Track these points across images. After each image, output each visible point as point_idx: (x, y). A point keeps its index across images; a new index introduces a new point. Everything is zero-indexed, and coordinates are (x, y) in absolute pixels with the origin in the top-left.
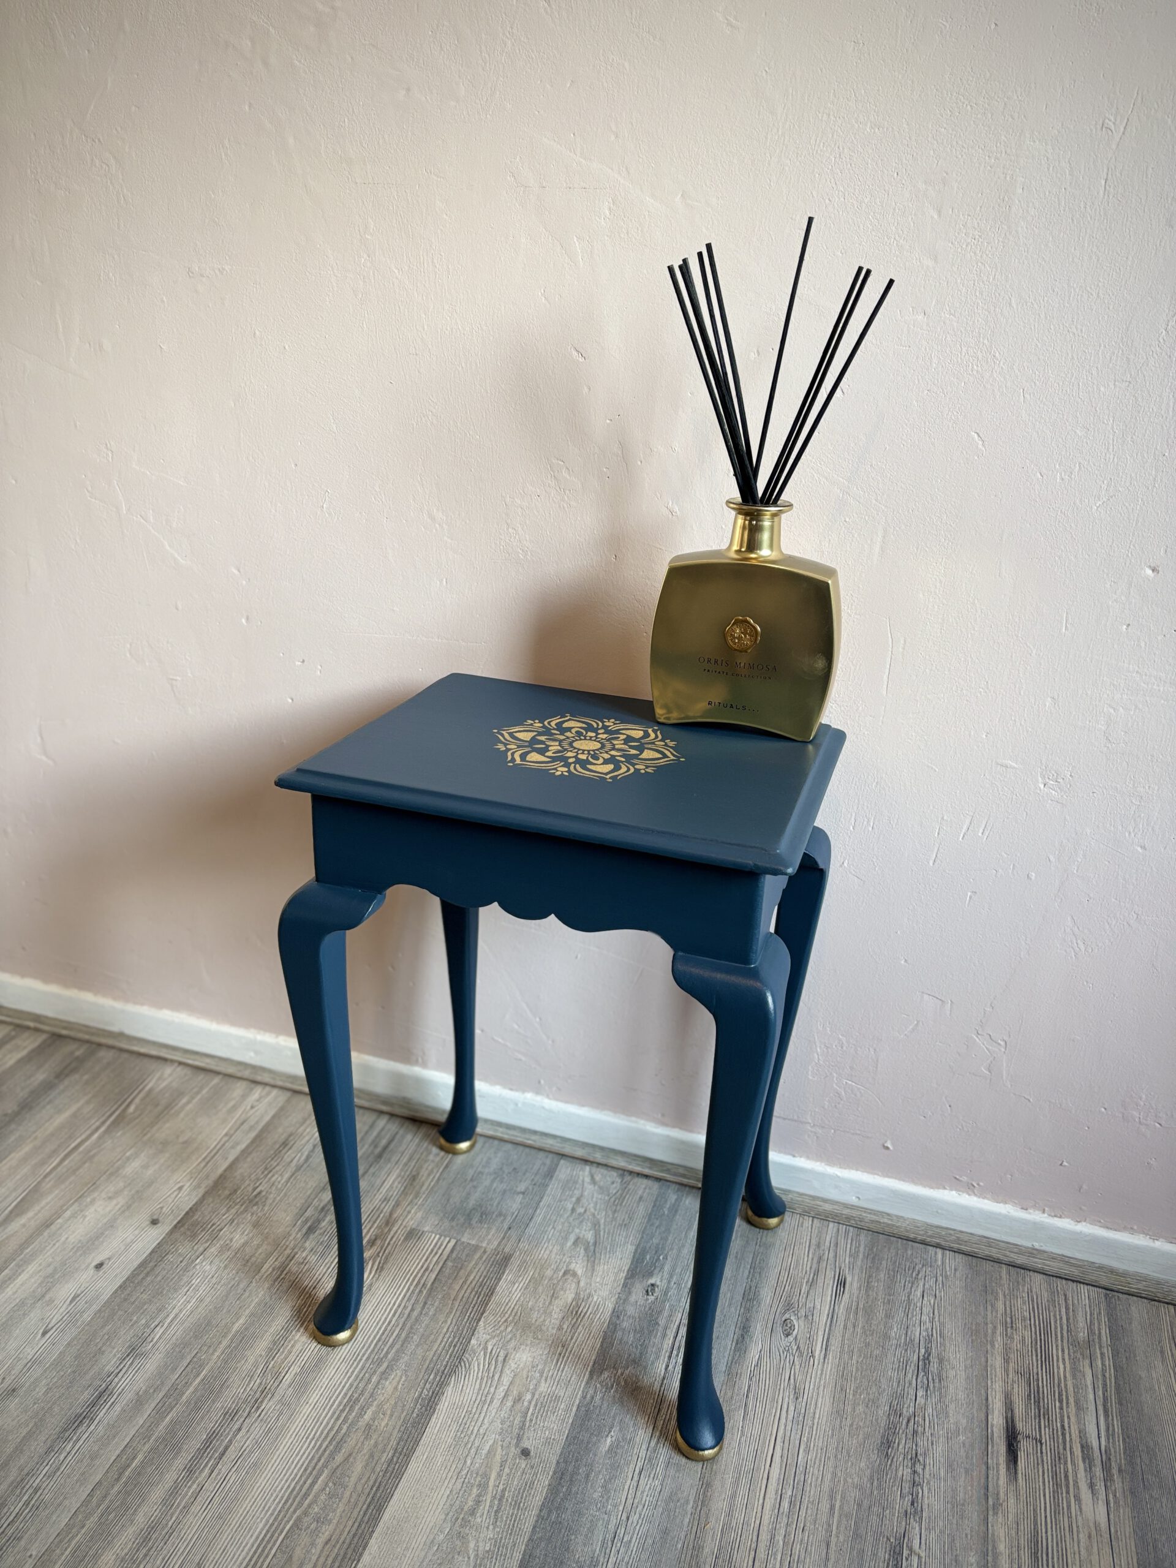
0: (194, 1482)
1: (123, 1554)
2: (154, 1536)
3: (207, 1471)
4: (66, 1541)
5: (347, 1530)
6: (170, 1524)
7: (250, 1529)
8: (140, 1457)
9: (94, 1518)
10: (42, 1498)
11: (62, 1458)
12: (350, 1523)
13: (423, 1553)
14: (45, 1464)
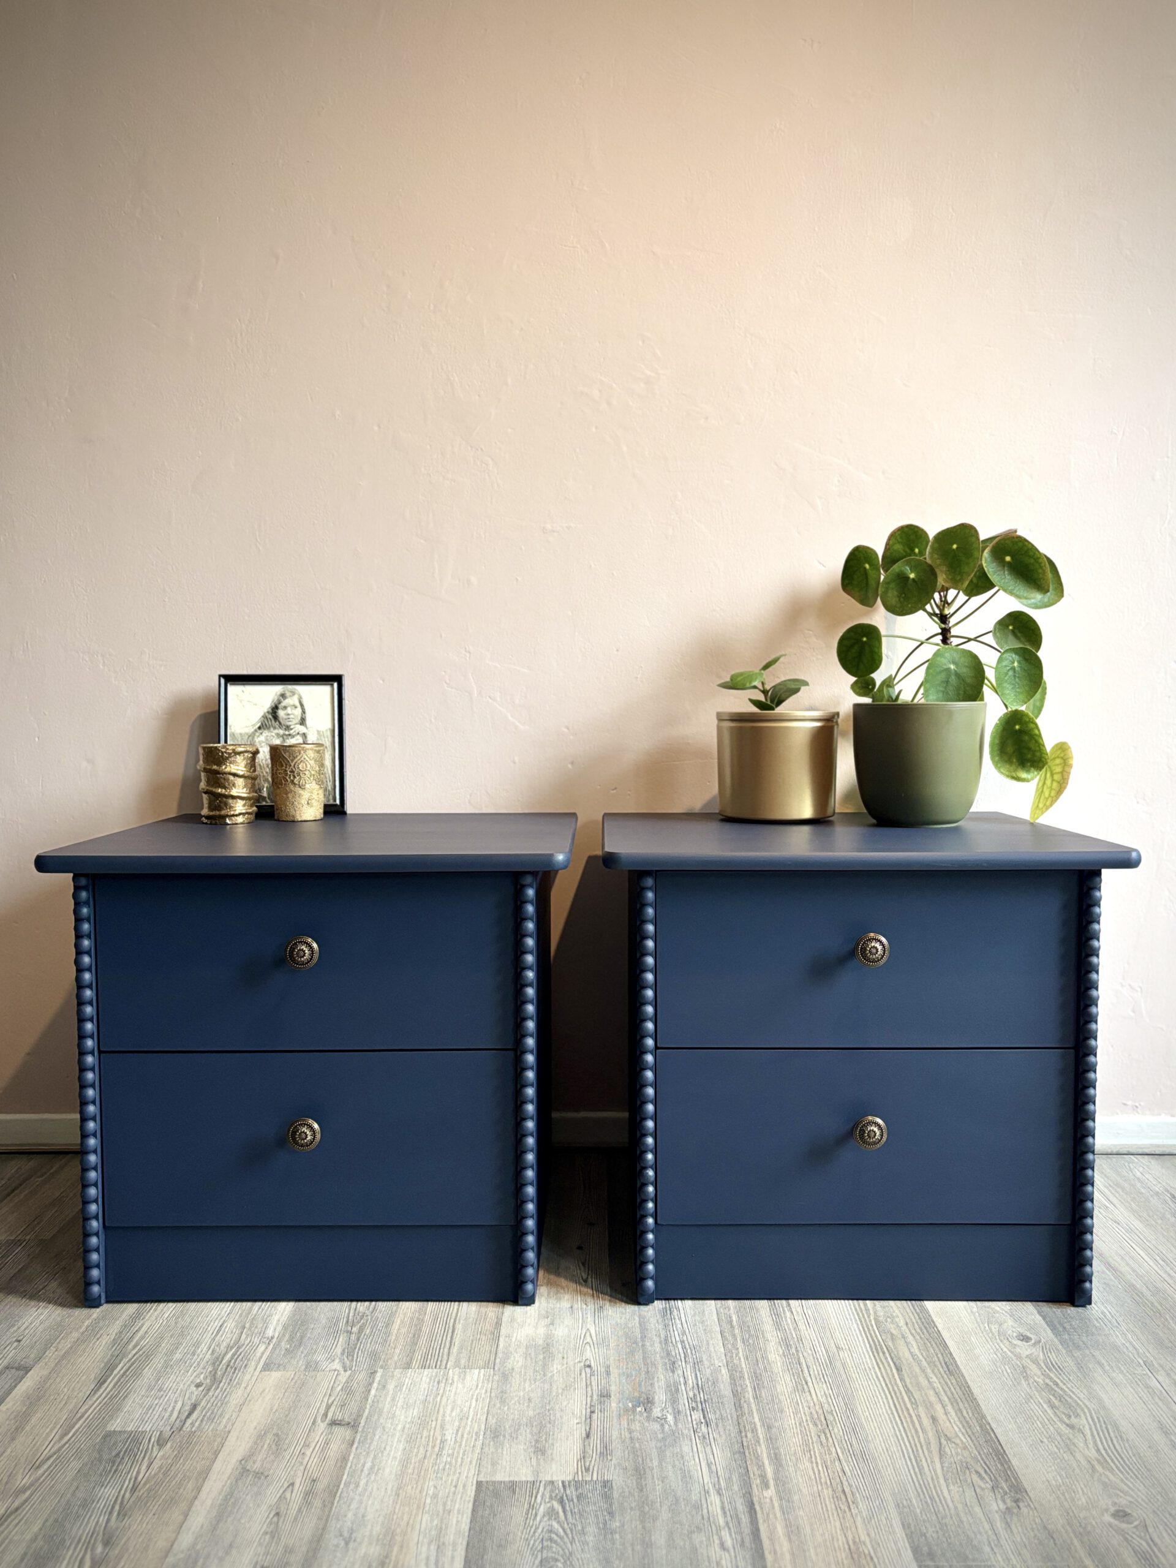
0: (786, 1317)
1: (781, 1352)
2: (792, 1343)
3: (788, 1314)
4: (734, 1356)
5: (913, 1317)
6: (794, 1336)
7: (851, 1329)
8: (734, 1318)
9: (740, 1344)
10: (691, 1344)
11: (679, 1326)
12: (911, 1314)
13: (973, 1317)
14: (671, 1330)
